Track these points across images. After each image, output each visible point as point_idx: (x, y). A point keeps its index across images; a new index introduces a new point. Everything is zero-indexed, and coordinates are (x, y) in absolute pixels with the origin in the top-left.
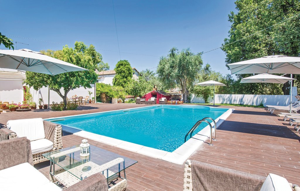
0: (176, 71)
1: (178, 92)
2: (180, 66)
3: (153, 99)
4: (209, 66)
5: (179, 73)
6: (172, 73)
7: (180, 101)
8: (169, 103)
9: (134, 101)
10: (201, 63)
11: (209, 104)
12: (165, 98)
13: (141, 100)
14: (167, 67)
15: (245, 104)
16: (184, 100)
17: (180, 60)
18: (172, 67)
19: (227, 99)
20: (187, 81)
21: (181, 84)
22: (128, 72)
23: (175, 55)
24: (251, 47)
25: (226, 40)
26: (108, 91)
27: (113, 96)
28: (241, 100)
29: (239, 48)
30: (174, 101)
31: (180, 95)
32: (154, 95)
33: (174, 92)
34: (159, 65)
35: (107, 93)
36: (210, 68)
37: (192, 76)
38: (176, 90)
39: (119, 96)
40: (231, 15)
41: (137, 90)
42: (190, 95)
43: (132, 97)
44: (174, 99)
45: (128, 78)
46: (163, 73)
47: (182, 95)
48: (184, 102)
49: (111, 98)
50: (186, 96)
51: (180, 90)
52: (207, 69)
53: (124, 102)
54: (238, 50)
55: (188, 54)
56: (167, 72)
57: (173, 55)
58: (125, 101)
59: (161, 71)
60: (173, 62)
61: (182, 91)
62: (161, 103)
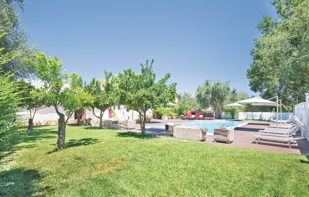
0: (210, 96)
1: (211, 110)
2: (212, 93)
3: (193, 116)
4: (236, 90)
5: (212, 98)
6: (207, 98)
7: (213, 117)
8: (205, 119)
9: (179, 118)
10: (228, 89)
11: (235, 120)
12: (202, 116)
13: (185, 117)
14: (203, 93)
15: (263, 119)
16: (216, 117)
17: (213, 89)
18: (207, 93)
19: (250, 115)
20: (218, 102)
21: (214, 105)
22: (172, 96)
23: (209, 84)
24: (266, 77)
25: (248, 70)
26: (159, 111)
27: (162, 114)
28: (261, 116)
29: (258, 77)
30: (209, 118)
31: (213, 113)
32: (193, 113)
33: (208, 111)
34: (197, 92)
35: (159, 112)
36: (236, 91)
37: (222, 99)
38: (210, 109)
39: (169, 114)
40: (252, 51)
41: (182, 110)
42: (220, 113)
43: (177, 115)
44: (208, 116)
45: (172, 100)
46: (200, 97)
47: (214, 113)
48: (216, 119)
49: (161, 116)
50: (217, 114)
51: (213, 109)
52: (234, 92)
53: (172, 119)
54: (257, 78)
55: (218, 84)
56: (204, 97)
57: (207, 84)
58: (173, 117)
59: (199, 96)
60: (207, 90)
61: (214, 109)
62: (199, 119)
